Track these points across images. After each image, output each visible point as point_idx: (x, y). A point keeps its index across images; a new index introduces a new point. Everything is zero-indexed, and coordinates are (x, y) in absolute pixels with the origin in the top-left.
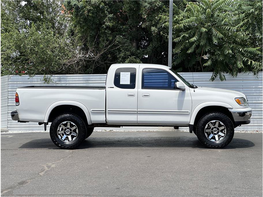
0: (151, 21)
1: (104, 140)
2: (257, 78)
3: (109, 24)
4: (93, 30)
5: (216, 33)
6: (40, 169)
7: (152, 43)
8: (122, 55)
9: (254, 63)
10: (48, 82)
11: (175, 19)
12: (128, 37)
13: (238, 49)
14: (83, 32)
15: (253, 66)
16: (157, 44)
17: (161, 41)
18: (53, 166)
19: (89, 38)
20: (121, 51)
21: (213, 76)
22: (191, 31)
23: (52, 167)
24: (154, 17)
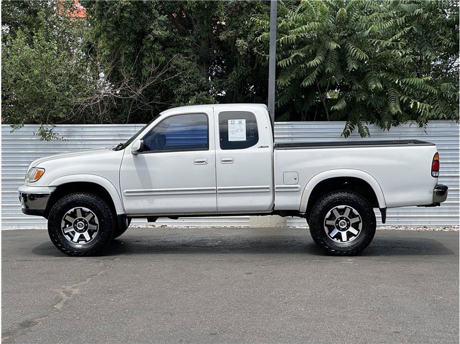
0: (237, 28)
1: (157, 244)
2: (424, 133)
3: (160, 33)
4: (129, 43)
5: (356, 51)
6: (54, 298)
7: (236, 68)
8: (183, 89)
9: (420, 106)
10: (48, 137)
11: (280, 25)
12: (194, 57)
13: (392, 80)
14: (113, 47)
15: (419, 110)
16: (245, 70)
17: (252, 66)
18: (76, 291)
19: (123, 59)
20: (180, 82)
21: (346, 128)
22: (309, 48)
23: (74, 293)
24: (242, 22)
